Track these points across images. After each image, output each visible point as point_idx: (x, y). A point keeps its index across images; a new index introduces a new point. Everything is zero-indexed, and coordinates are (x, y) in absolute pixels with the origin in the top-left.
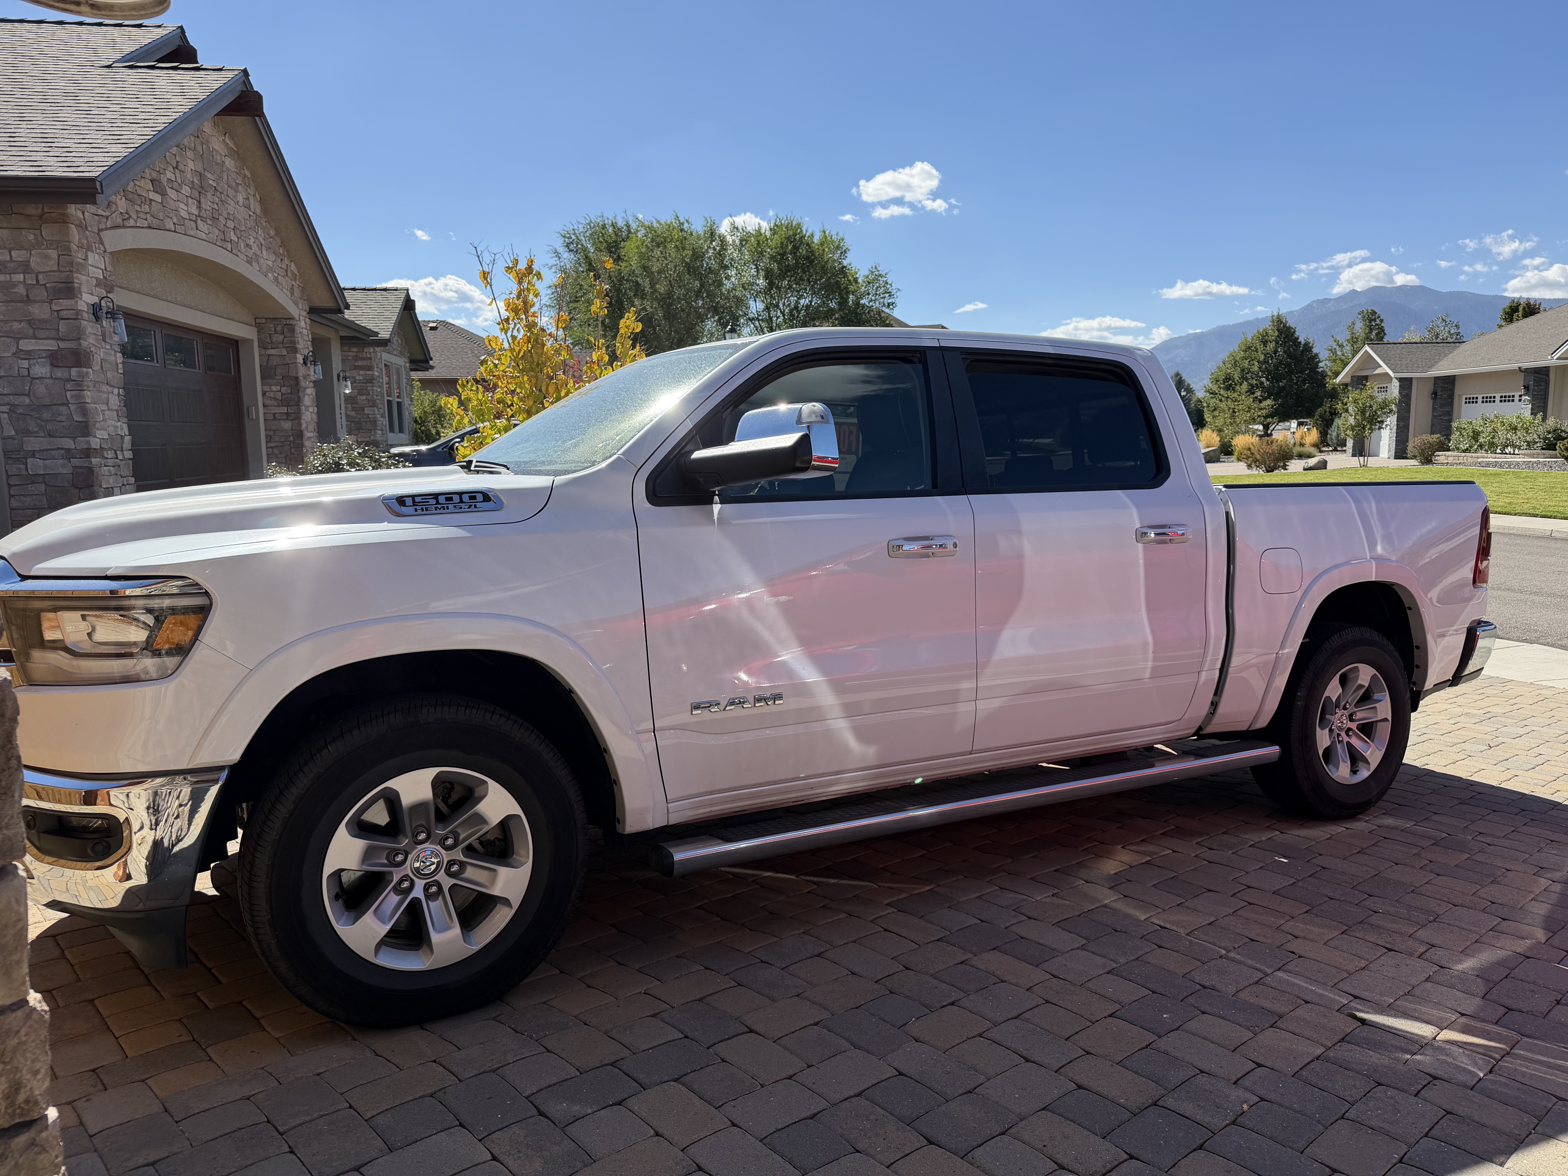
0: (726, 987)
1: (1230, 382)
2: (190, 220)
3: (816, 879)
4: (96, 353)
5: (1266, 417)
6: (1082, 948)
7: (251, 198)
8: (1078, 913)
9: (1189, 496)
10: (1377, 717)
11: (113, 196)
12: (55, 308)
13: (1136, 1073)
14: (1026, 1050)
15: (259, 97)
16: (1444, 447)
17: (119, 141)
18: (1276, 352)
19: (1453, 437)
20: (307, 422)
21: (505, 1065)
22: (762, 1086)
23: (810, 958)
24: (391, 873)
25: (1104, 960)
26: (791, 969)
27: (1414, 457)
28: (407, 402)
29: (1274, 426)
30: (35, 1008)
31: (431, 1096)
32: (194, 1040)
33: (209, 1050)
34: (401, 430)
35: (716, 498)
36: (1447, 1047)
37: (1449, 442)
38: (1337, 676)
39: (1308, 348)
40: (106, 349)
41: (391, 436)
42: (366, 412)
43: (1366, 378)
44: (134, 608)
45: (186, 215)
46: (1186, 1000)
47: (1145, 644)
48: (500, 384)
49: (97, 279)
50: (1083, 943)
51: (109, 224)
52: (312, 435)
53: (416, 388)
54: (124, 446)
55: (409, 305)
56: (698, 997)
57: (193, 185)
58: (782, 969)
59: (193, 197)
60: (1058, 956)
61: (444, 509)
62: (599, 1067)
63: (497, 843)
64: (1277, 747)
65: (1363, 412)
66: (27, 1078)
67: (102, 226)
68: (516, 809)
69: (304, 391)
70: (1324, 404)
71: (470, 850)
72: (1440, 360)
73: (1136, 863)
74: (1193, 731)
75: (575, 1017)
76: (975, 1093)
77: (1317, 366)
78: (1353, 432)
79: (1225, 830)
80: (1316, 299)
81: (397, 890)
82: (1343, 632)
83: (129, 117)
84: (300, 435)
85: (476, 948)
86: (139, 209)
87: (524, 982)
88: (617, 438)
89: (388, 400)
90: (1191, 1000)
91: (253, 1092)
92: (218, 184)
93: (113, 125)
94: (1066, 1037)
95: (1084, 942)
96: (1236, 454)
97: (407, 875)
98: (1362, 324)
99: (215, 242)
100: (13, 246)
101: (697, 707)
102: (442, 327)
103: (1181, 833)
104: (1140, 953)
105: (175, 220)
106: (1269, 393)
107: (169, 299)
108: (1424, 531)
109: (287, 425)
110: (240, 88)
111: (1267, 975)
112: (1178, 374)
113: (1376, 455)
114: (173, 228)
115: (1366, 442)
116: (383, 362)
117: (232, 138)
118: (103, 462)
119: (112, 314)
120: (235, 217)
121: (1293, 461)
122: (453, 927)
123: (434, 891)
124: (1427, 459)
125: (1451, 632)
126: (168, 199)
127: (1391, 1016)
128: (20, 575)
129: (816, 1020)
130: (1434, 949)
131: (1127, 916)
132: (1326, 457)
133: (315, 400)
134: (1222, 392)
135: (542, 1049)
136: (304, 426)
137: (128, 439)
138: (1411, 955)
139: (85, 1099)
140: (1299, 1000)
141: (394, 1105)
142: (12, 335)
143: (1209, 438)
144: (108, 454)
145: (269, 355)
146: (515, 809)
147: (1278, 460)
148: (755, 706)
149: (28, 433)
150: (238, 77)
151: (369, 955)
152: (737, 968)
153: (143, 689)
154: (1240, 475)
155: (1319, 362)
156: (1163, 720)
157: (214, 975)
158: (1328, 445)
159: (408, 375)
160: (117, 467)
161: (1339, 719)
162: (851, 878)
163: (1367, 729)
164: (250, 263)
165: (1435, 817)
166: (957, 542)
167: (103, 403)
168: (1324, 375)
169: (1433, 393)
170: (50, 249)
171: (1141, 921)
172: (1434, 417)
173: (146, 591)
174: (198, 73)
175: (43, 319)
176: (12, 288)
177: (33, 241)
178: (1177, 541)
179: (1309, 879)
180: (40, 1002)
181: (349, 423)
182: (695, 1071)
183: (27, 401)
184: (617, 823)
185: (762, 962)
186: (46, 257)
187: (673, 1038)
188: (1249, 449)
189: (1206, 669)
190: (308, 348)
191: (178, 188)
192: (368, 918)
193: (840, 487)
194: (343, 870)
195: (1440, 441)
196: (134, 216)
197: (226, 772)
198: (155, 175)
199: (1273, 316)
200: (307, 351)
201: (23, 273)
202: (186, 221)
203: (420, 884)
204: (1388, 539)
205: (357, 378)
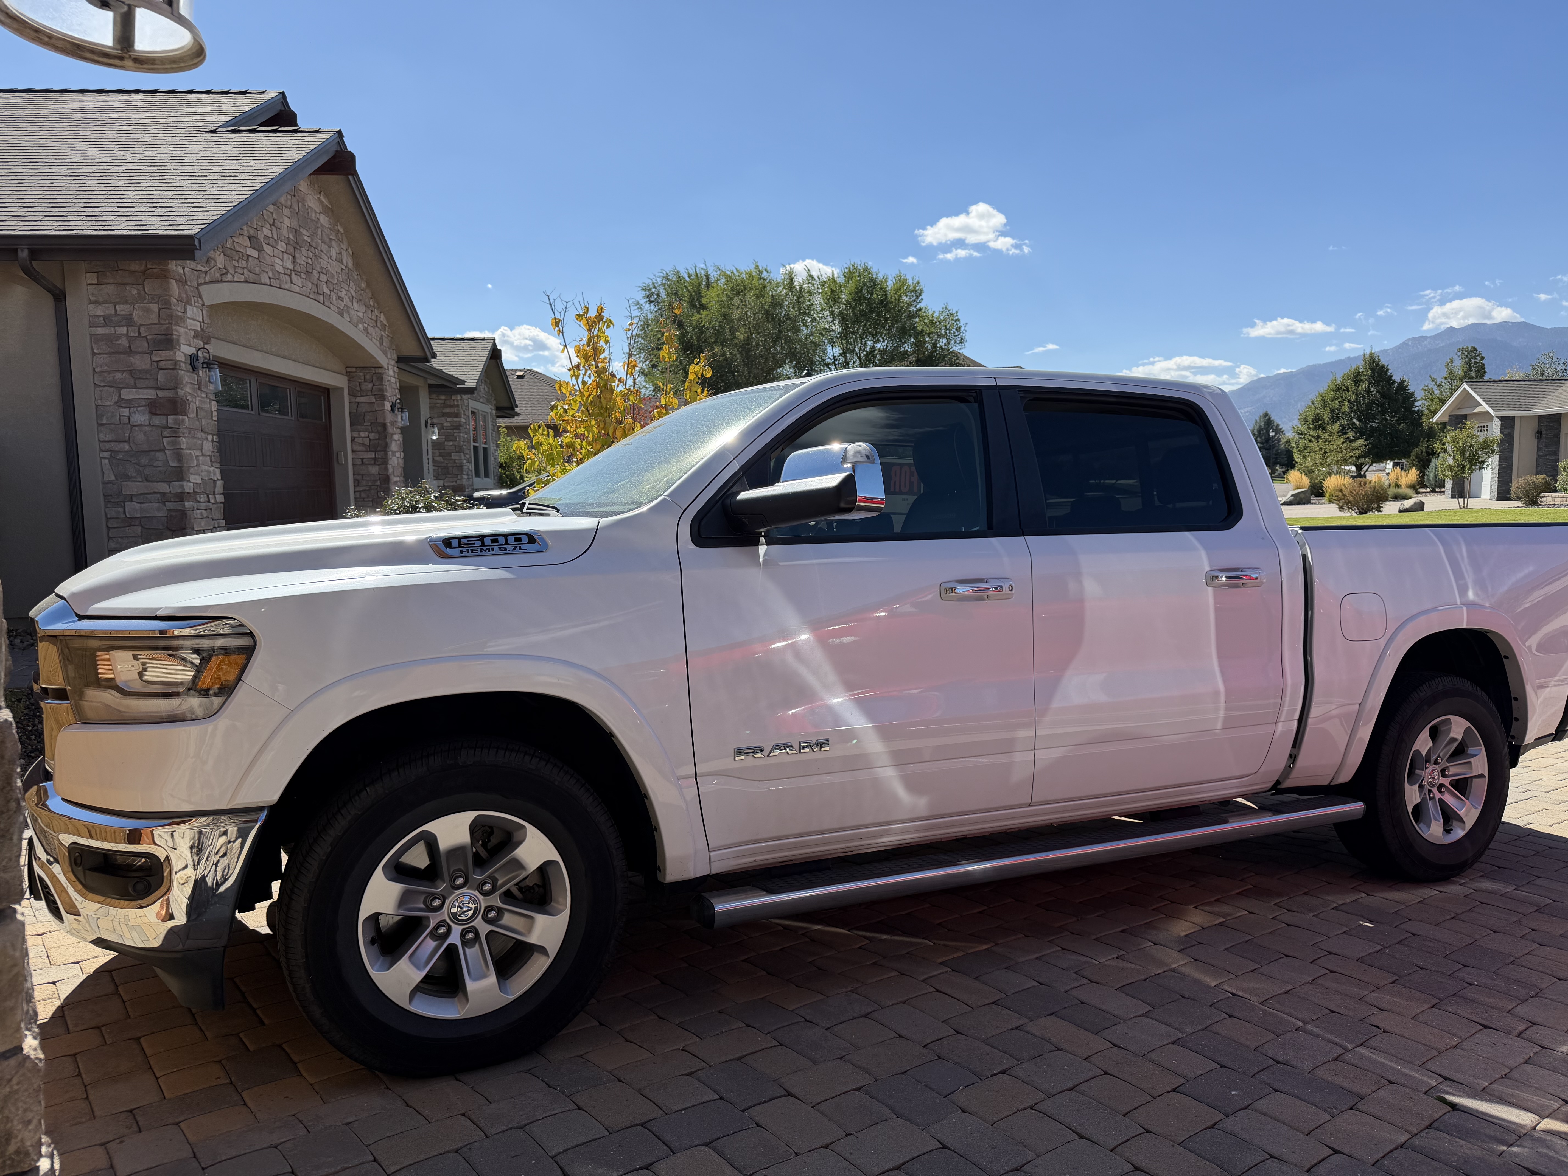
0: (767, 1046)
1: (1320, 422)
2: (285, 274)
3: (868, 934)
4: (192, 401)
5: (1358, 458)
6: (1146, 1015)
7: (344, 253)
8: (1143, 977)
9: (1263, 538)
10: (1471, 773)
11: (212, 252)
12: (155, 359)
13: (1199, 1155)
14: (1080, 1125)
15: (351, 157)
16: (1550, 488)
17: (218, 201)
18: (1368, 391)
19: (1560, 477)
20: (393, 467)
21: (534, 1122)
22: (797, 1154)
23: (856, 1018)
24: (428, 918)
25: (1169, 1028)
26: (836, 1029)
27: (1518, 499)
28: (492, 447)
29: (1367, 466)
30: (29, 1056)
31: (457, 1152)
32: (231, 1083)
33: (244, 1094)
34: (487, 475)
35: (762, 539)
36: (1549, 1138)
37: (1556, 482)
38: (1427, 729)
39: (1402, 386)
40: (203, 398)
41: (476, 480)
42: (453, 457)
43: (1465, 417)
44: (181, 648)
45: (281, 270)
46: (1257, 1076)
47: (1217, 693)
48: (569, 428)
49: (195, 331)
50: (1147, 1010)
51: (207, 279)
52: (398, 479)
53: (503, 434)
54: (216, 490)
55: (495, 354)
56: (737, 1056)
57: (289, 241)
58: (826, 1029)
59: (288, 252)
60: (1119, 1023)
61: (489, 551)
62: (629, 1127)
63: (537, 889)
64: (1361, 804)
65: (1463, 453)
66: (18, 1128)
67: (201, 281)
68: (555, 856)
69: (392, 437)
70: (1421, 444)
71: (508, 896)
72: (1544, 398)
73: (1209, 925)
74: (1270, 785)
75: (610, 1072)
76: (1023, 1171)
77: (1412, 405)
78: (1451, 472)
79: (1306, 890)
80: (1411, 337)
81: (434, 935)
82: (1433, 681)
83: (229, 178)
84: (386, 480)
85: (512, 998)
86: (236, 264)
87: (559, 1034)
88: (665, 480)
89: (474, 446)
90: (1263, 1076)
91: (282, 1140)
92: (312, 240)
93: (214, 185)
94: (1124, 1112)
95: (1149, 1008)
96: (1327, 495)
97: (444, 921)
98: (1461, 361)
99: (308, 295)
100: (117, 300)
101: (739, 752)
102: (528, 375)
103: (1259, 892)
104: (1209, 1022)
105: (271, 275)
106: (1361, 433)
107: (265, 349)
108: (1520, 575)
109: (374, 470)
110: (335, 148)
111: (1347, 1051)
112: (1266, 415)
113: (1478, 496)
114: (268, 282)
115: (1467, 483)
116: (470, 410)
117: (327, 196)
118: (195, 506)
119: (208, 365)
120: (328, 271)
121: (1387, 503)
122: (490, 975)
123: (470, 938)
124: (1532, 500)
125: (1553, 683)
126: (265, 255)
127: (1486, 1100)
128: (77, 615)
129: (858, 1085)
130: (1535, 1027)
131: (1197, 982)
132: (1423, 499)
133: (402, 446)
134: (1312, 433)
135: (573, 1106)
136: (391, 471)
137: (220, 483)
138: (1509, 1033)
139: (118, 1141)
140: (1383, 1080)
141: (418, 1160)
142: (115, 385)
143: (1297, 480)
144: (200, 498)
145: (358, 403)
146: (553, 854)
147: (1371, 501)
148: (800, 752)
149: (127, 478)
150: (333, 138)
151: (403, 1002)
152: (779, 1026)
153: (188, 728)
154: (1332, 518)
155: (1415, 401)
156: (1238, 774)
157: (258, 1016)
158: (1425, 486)
159: (494, 421)
160: (209, 511)
161: (1430, 774)
162: (904, 933)
163: (1462, 786)
164: (342, 315)
165: (1539, 882)
166: (1013, 585)
167: (198, 449)
168: (1420, 414)
169: (1538, 432)
170: (151, 303)
171: (1211, 988)
172: (1539, 456)
173: (195, 632)
174: (296, 135)
175: (144, 370)
176: (116, 340)
177: (136, 296)
178: (1250, 585)
179: (1397, 946)
180: (35, 1049)
181: (436, 468)
182: (728, 1135)
183: (127, 447)
184: (658, 872)
185: (806, 1020)
186: (148, 310)
187: (708, 1099)
188: (1341, 490)
189: (1282, 719)
190: (396, 396)
191: (274, 244)
192: (403, 964)
193: (897, 528)
194: (378, 914)
195: (1546, 482)
196: (231, 271)
197: (265, 813)
198: (252, 232)
199: (1364, 355)
200: (395, 399)
201: (126, 326)
202: (282, 275)
203: (457, 929)
204: (1481, 584)
205: (445, 424)
